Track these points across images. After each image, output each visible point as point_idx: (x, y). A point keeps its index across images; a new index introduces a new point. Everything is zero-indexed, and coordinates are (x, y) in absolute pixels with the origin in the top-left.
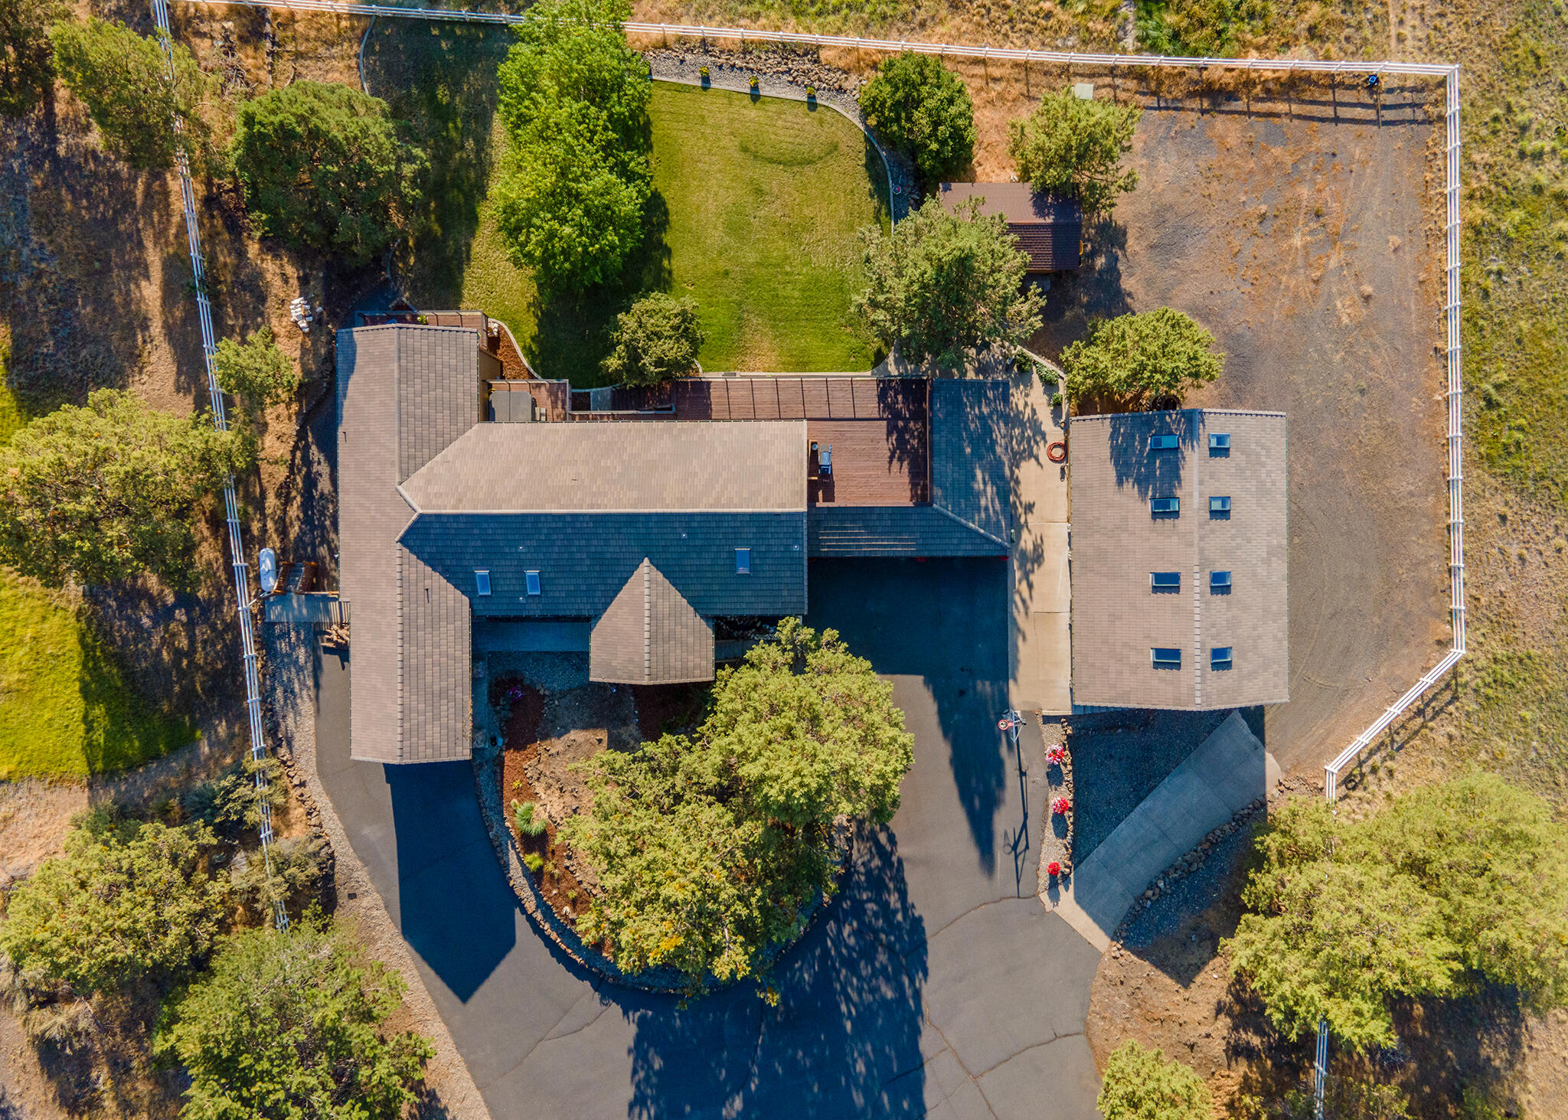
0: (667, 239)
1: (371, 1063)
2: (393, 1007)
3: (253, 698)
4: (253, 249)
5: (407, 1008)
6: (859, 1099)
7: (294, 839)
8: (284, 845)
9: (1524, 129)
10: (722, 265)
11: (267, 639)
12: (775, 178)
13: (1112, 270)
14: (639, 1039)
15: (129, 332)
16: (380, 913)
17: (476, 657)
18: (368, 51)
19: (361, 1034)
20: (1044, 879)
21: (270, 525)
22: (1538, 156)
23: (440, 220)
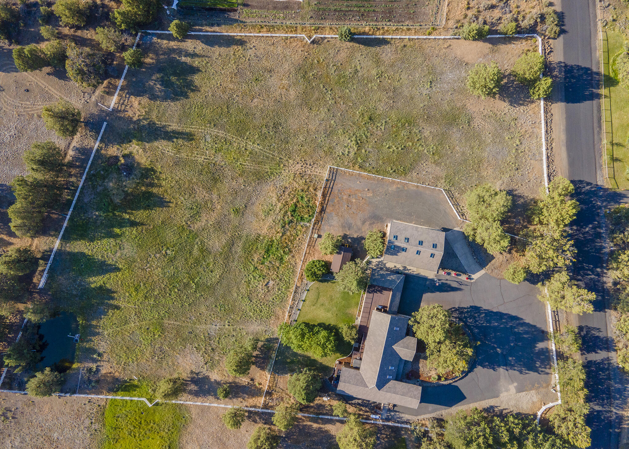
0: (327, 324)
1: (474, 418)
2: (464, 413)
3: (399, 425)
4: (312, 404)
5: (466, 410)
6: (502, 326)
7: (429, 424)
8: (429, 426)
9: (343, 154)
10: (335, 315)
11: (388, 420)
12: (321, 300)
13: (351, 238)
14: (482, 366)
15: (322, 432)
16: (446, 411)
17: (401, 381)
18: (278, 373)
19: (469, 419)
20: (469, 280)
21: (366, 414)
22: (349, 152)
23: (313, 367)
